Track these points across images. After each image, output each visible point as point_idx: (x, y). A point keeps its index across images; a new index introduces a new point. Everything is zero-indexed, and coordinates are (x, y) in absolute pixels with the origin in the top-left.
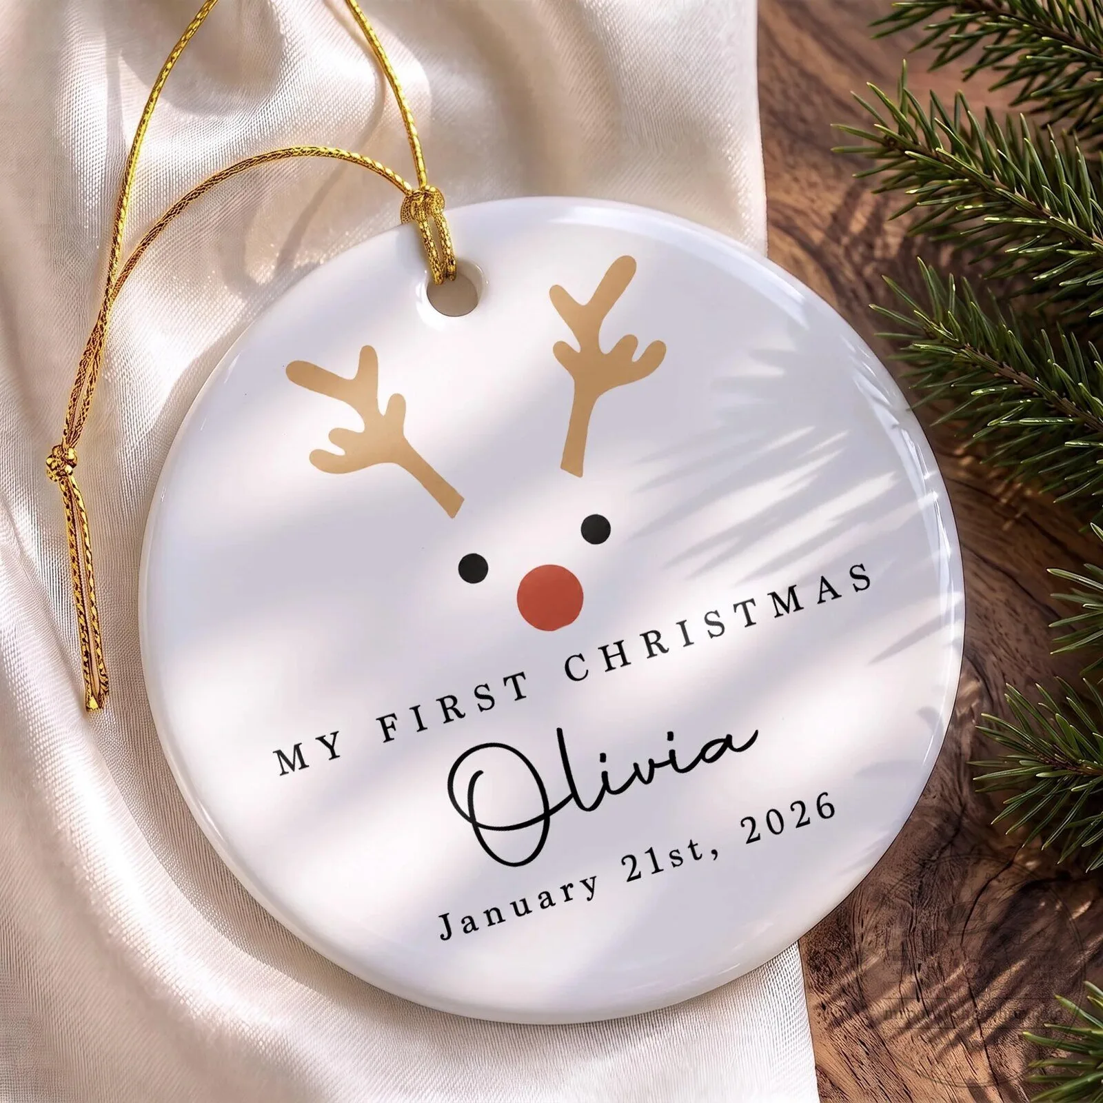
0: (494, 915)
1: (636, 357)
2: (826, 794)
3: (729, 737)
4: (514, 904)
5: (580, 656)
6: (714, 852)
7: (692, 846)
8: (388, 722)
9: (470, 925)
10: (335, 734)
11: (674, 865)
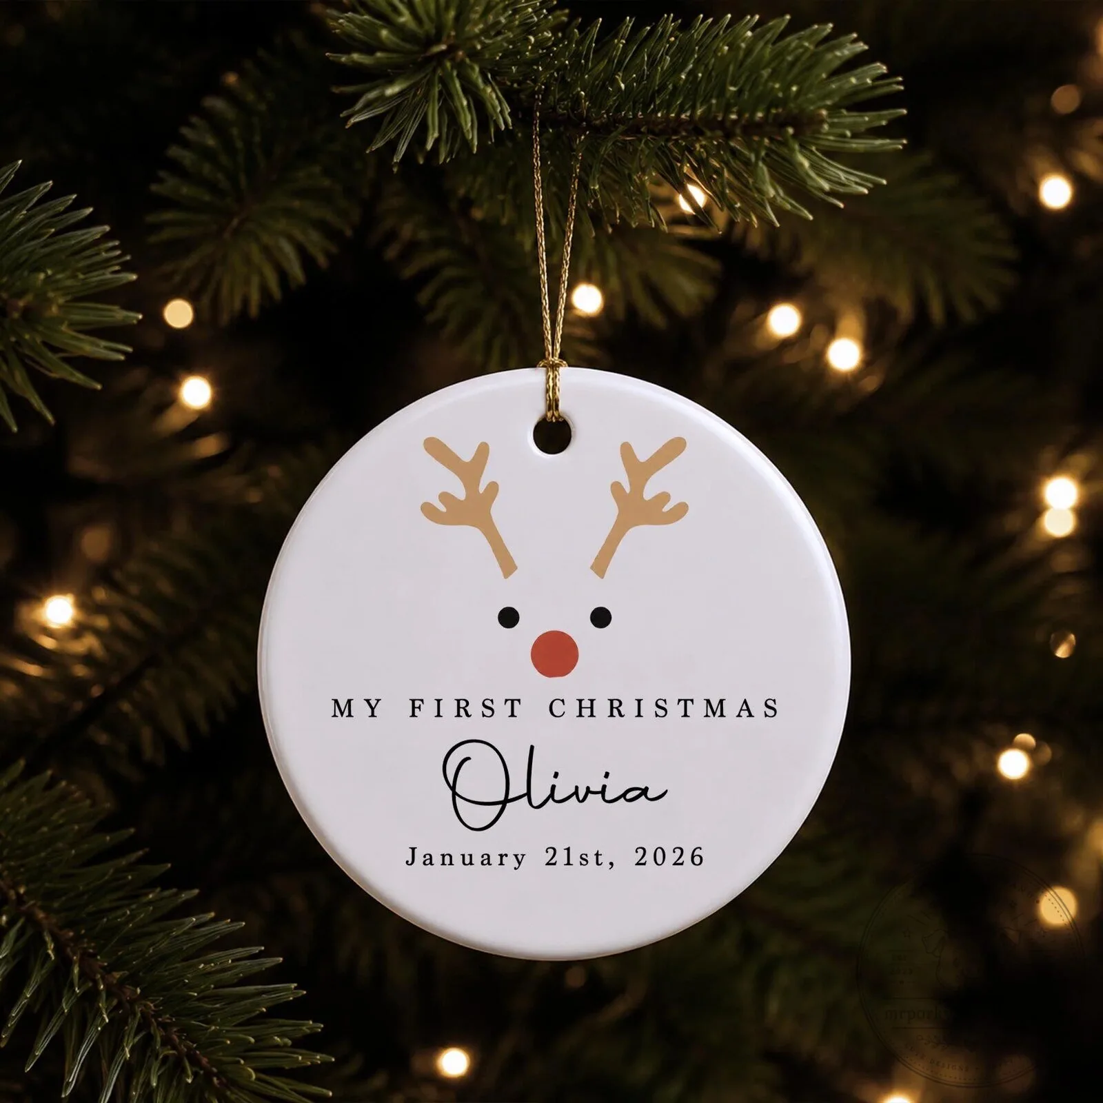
0: (447, 858)
1: (666, 508)
2: (700, 848)
3: (647, 789)
4: (463, 856)
5: (563, 701)
6: (611, 864)
7: (597, 855)
8: (417, 704)
9: (428, 860)
10: (378, 700)
11: (581, 864)
